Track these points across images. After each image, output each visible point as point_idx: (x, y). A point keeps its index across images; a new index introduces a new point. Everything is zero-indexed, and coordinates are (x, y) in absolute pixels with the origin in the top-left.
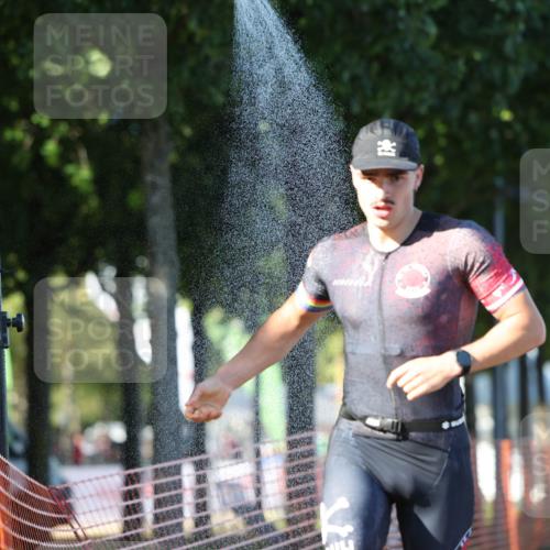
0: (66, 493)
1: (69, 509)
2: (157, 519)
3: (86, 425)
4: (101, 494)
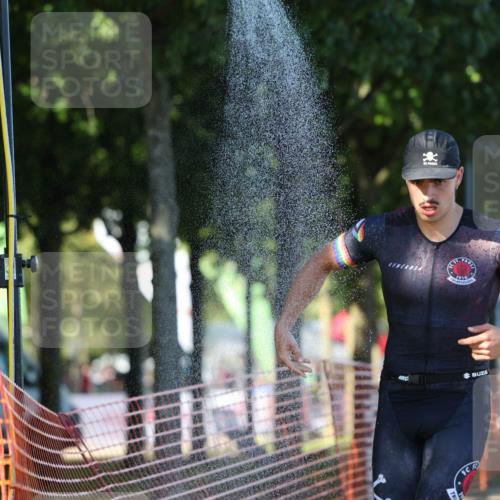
0: (75, 419)
1: (78, 434)
2: (158, 442)
3: (93, 357)
4: (107, 419)
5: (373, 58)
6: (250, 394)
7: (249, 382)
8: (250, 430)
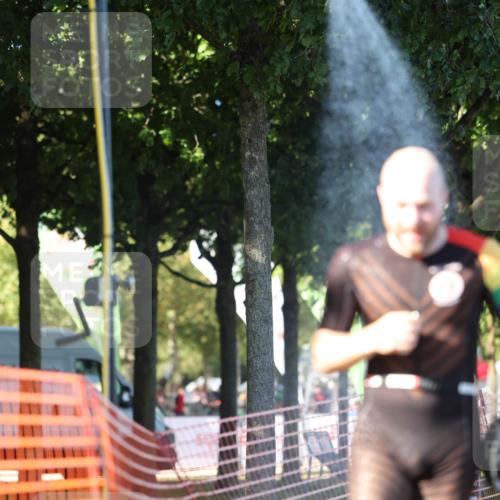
5: (471, 80)
6: (343, 417)
7: (343, 406)
8: (343, 453)
